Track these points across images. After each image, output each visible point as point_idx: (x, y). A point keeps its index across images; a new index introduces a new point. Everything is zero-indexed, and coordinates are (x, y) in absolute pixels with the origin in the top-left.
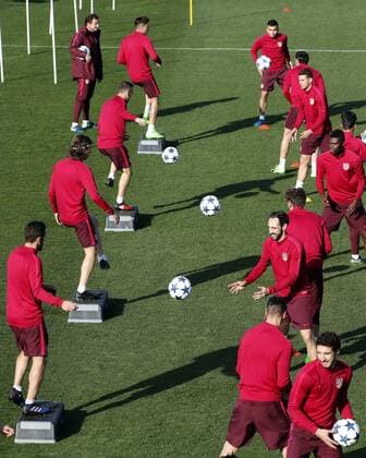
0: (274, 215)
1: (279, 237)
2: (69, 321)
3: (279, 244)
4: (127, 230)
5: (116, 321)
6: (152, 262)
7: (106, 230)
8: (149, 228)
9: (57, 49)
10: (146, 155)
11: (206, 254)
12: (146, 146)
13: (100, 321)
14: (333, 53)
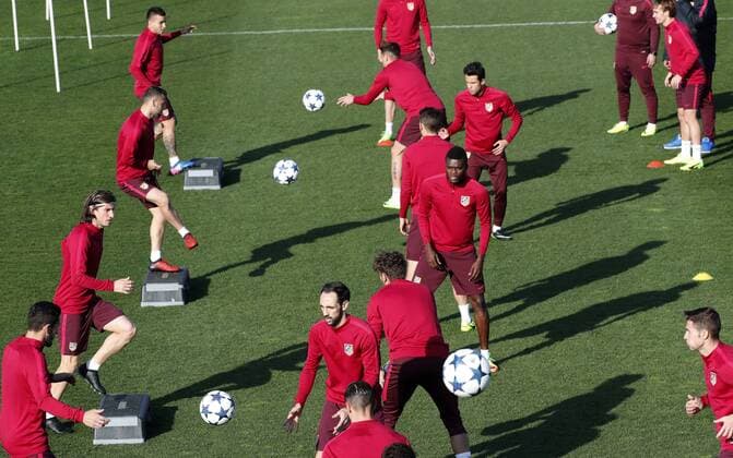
0: (327, 288)
1: (337, 321)
2: (95, 442)
3: (337, 331)
4: (173, 303)
5: (165, 439)
6: (213, 349)
7: (143, 304)
8: (205, 299)
9: (57, 41)
10: (196, 192)
11: (291, 333)
12: (195, 179)
13: (141, 441)
14: (463, 30)
